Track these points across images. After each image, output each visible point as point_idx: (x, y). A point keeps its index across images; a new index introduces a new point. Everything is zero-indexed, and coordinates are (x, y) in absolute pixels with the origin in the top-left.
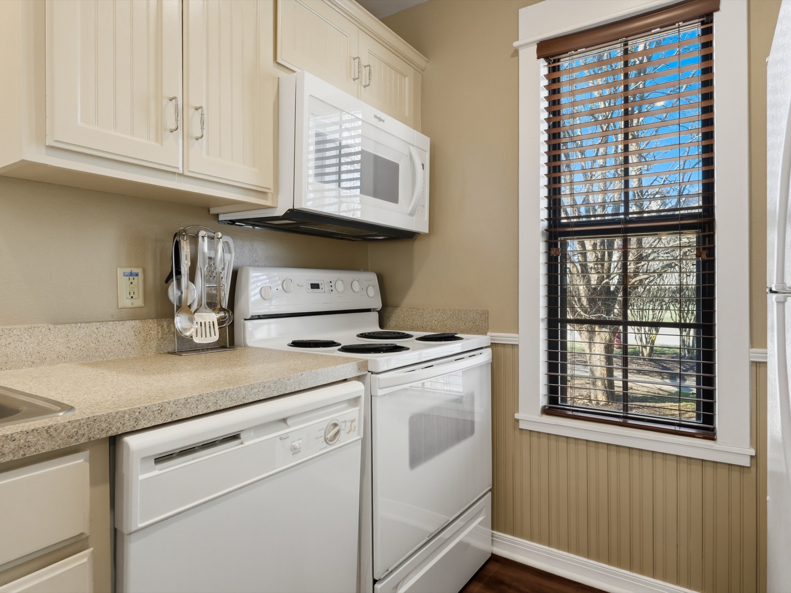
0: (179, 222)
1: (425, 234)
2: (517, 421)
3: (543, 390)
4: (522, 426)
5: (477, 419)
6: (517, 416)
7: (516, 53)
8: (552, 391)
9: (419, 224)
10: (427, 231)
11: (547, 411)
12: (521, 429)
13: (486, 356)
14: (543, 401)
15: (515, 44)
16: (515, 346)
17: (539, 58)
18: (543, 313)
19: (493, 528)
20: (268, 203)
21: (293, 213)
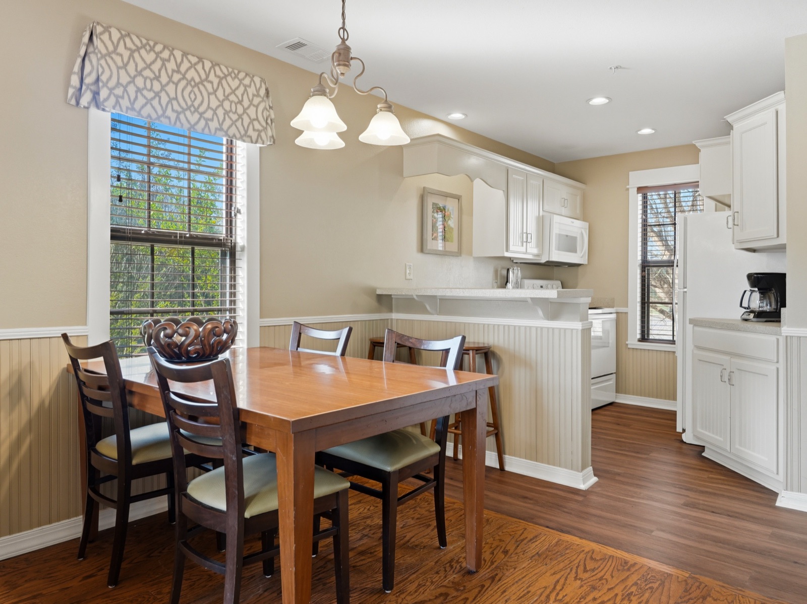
0: (507, 264)
1: (586, 265)
2: (627, 345)
3: (639, 331)
4: (629, 346)
5: (610, 341)
6: (627, 343)
7: (628, 189)
8: (643, 332)
9: (584, 261)
10: (587, 263)
11: (639, 341)
12: (629, 348)
13: (614, 316)
14: (639, 336)
15: (628, 187)
16: (626, 313)
17: (638, 193)
18: (639, 299)
19: (616, 393)
20: (540, 258)
21: (547, 262)
